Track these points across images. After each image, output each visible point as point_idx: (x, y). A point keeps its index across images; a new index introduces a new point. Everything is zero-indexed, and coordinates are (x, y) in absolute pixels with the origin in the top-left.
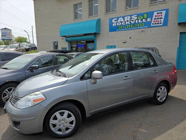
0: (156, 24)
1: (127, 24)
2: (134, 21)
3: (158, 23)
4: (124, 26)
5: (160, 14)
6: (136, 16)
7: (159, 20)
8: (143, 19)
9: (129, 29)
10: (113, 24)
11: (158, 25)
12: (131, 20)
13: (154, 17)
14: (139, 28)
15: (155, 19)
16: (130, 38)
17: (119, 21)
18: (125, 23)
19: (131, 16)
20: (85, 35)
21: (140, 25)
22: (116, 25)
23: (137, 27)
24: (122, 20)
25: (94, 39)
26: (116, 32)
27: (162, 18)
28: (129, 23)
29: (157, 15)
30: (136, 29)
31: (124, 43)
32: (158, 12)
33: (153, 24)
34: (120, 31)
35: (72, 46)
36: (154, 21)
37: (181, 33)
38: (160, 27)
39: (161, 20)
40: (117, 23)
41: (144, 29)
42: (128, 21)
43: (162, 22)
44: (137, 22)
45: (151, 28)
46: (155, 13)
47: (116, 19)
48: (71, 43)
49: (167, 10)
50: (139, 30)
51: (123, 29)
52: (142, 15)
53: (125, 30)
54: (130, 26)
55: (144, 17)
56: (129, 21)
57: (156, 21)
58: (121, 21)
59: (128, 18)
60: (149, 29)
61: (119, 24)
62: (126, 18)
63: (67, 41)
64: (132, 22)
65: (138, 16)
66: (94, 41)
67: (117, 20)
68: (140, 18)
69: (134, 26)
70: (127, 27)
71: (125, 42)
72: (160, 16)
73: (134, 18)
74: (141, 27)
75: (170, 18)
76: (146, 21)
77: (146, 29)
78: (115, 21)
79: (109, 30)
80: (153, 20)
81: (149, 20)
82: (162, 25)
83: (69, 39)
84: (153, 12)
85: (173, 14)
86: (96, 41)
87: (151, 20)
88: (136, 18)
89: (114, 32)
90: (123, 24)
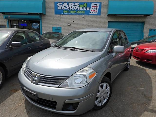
0: (93, 13)
1: (70, 9)
2: (77, 8)
3: (94, 13)
4: (68, 11)
5: (96, 6)
6: (78, 4)
7: (95, 10)
8: (83, 7)
9: (72, 14)
10: (59, 8)
11: (94, 14)
12: (74, 7)
13: (91, 8)
14: (80, 14)
15: (92, 9)
16: (74, 22)
17: (64, 5)
18: (69, 8)
19: (74, 3)
20: (30, 14)
21: (81, 12)
22: (61, 8)
23: (79, 13)
24: (67, 6)
25: (40, 20)
26: (61, 15)
27: (97, 9)
28: (73, 9)
29: (94, 6)
30: (78, 15)
31: (69, 26)
32: (94, 4)
33: (91, 13)
34: (65, 15)
35: (12, 24)
36: (92, 11)
37: (109, 22)
38: (96, 16)
39: (96, 11)
40: (62, 7)
41: (85, 16)
42: (71, 7)
43: (97, 12)
44: (79, 9)
45: (90, 16)
46: (92, 5)
47: (61, 3)
48: (10, 21)
49: (101, 3)
50: (80, 16)
51: (68, 14)
52: (83, 4)
53: (70, 15)
54: (73, 11)
55: (84, 6)
56: (73, 8)
57: (93, 11)
58: (65, 6)
59: (71, 4)
60: (88, 16)
61: (64, 8)
62: (70, 4)
63: (6, 18)
64: (76, 9)
65: (80, 4)
66: (40, 21)
67: (62, 5)
68: (82, 6)
69: (77, 12)
70: (71, 12)
71: (70, 24)
72: (96, 7)
73: (77, 5)
74: (82, 14)
75: (102, 10)
76: (86, 9)
77: (86, 16)
78: (60, 5)
79: (54, 12)
80: (91, 9)
81: (88, 9)
82: (97, 14)
83: (9, 16)
84: (91, 3)
85: (104, 7)
86: (41, 22)
87: (90, 9)
88: (78, 6)
89: (60, 15)
90: (67, 8)
